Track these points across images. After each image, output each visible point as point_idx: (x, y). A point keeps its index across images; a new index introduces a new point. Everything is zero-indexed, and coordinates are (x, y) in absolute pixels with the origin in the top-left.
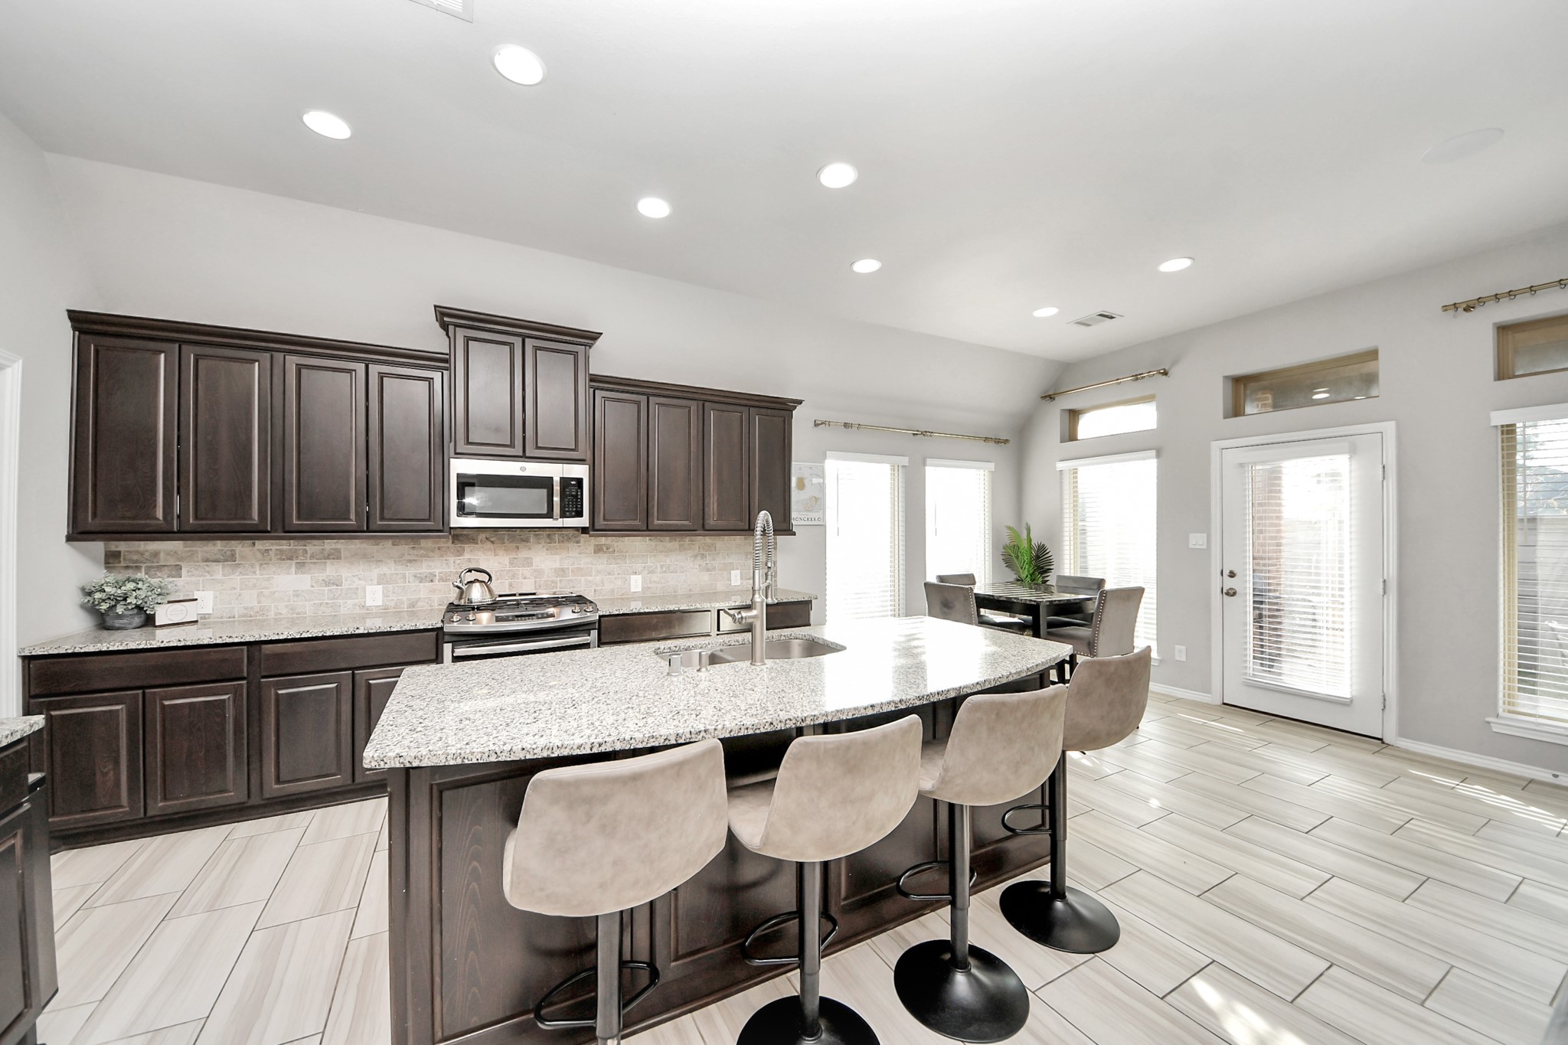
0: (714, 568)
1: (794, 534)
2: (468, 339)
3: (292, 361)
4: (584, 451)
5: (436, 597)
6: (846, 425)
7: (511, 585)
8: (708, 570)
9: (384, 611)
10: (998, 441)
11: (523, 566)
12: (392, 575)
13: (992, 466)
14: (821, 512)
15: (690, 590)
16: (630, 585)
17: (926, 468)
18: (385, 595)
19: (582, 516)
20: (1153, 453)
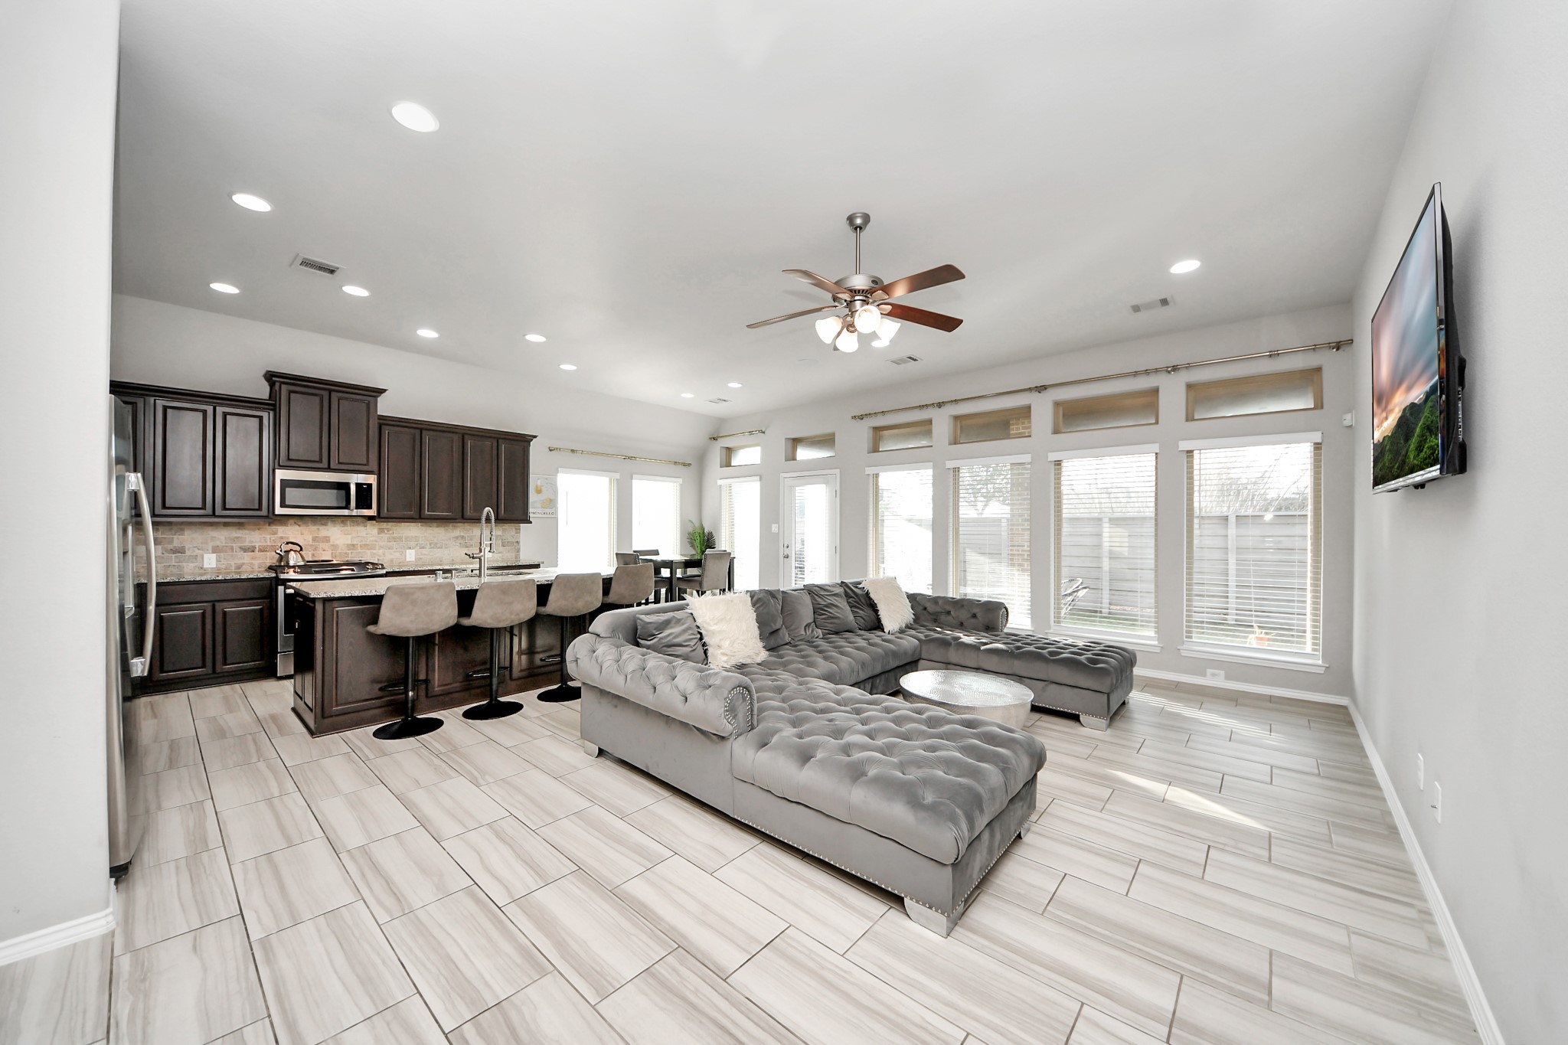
0: (471, 545)
1: (531, 523)
2: (290, 392)
3: (160, 403)
4: (374, 466)
5: (256, 563)
6: (572, 451)
7: (313, 555)
8: (467, 547)
9: (218, 570)
10: (684, 465)
11: (323, 542)
12: (223, 546)
13: (680, 480)
14: (554, 509)
15: (453, 560)
16: (405, 556)
17: (634, 481)
18: (218, 561)
19: (371, 508)
20: (758, 478)
